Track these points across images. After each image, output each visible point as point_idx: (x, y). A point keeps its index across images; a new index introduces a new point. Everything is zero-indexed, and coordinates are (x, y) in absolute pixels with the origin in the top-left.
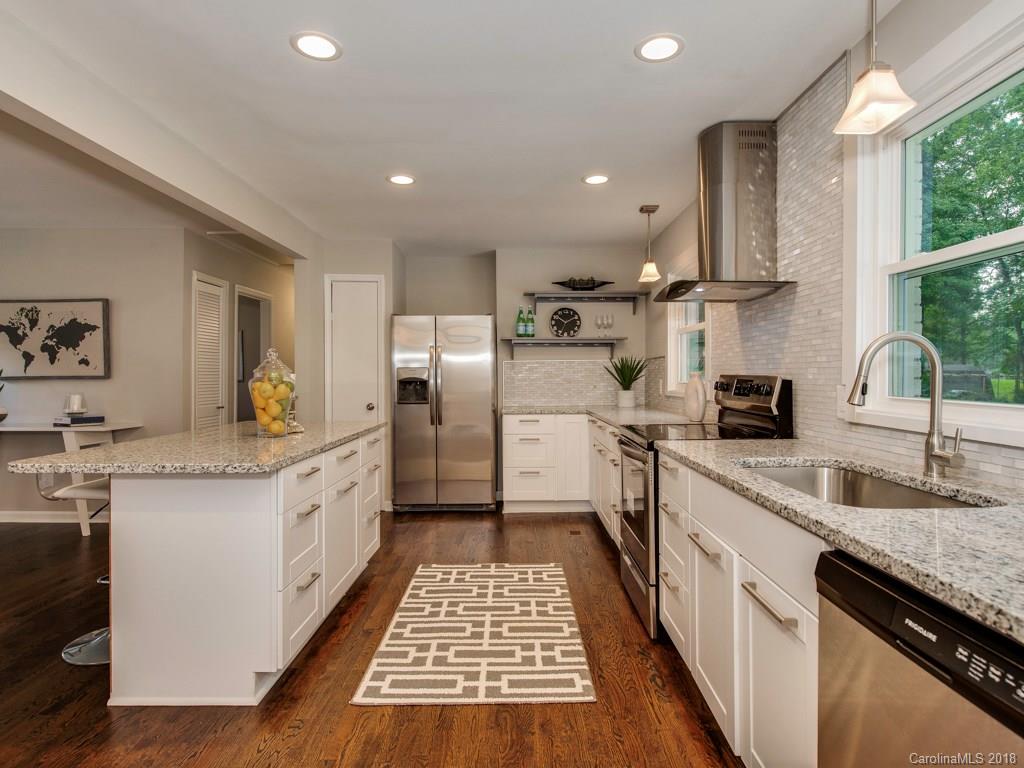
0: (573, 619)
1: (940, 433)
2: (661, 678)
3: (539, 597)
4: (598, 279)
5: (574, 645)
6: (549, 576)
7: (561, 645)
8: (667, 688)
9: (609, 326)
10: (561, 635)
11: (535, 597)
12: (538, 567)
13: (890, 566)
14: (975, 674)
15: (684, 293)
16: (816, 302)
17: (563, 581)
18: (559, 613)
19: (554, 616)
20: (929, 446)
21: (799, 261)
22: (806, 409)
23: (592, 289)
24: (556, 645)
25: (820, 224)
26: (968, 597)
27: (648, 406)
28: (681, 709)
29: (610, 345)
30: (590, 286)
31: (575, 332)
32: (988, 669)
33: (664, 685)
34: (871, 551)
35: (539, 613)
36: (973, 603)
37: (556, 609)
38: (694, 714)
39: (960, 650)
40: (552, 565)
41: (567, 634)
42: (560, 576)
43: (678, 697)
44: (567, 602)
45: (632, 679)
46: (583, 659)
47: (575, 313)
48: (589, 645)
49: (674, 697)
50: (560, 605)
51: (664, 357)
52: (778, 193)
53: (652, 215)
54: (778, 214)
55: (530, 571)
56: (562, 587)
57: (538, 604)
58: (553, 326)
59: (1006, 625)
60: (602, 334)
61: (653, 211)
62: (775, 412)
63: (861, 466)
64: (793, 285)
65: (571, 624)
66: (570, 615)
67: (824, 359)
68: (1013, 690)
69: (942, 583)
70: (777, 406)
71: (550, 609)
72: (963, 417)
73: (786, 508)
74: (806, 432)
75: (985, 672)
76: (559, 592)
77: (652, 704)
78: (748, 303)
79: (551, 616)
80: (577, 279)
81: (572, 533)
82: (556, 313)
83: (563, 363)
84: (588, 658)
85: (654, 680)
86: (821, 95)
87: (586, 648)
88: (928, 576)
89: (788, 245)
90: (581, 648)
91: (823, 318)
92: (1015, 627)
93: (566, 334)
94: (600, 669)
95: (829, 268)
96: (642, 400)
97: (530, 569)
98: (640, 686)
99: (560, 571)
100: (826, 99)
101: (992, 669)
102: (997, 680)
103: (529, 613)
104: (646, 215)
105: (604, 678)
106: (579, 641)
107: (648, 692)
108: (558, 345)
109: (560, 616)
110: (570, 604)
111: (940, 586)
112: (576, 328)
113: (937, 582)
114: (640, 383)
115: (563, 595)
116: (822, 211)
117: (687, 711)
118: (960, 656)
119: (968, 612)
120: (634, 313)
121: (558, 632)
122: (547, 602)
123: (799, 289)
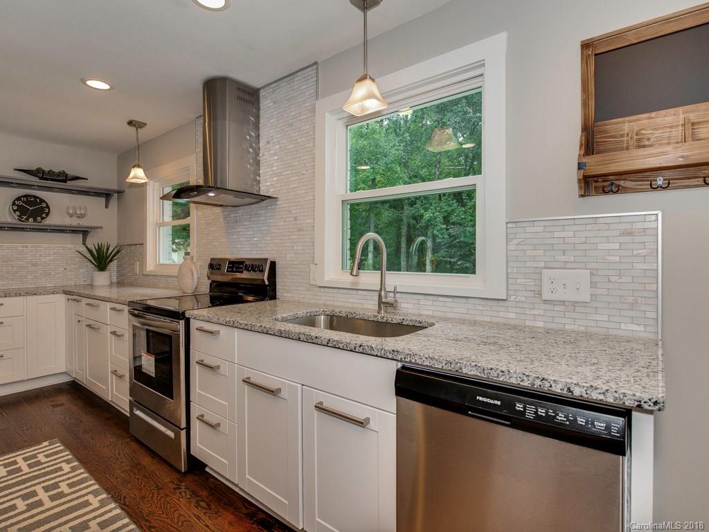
0: (96, 487)
1: (385, 289)
2: (203, 501)
3: (44, 482)
4: (71, 173)
5: (110, 511)
6: (47, 456)
7: (95, 518)
8: (213, 506)
9: (81, 216)
10: (90, 508)
11: (39, 483)
12: (29, 451)
13: (461, 369)
14: (530, 415)
15: (196, 196)
16: (293, 212)
17: (67, 455)
18: (77, 488)
19: (72, 493)
20: (380, 296)
21: (279, 185)
22: (285, 280)
23: (65, 181)
24: (89, 520)
25: (296, 163)
26: (521, 376)
27: (120, 284)
28: (231, 517)
29: (85, 232)
30: (64, 178)
31: (43, 218)
32: (537, 410)
33: (209, 505)
34: (444, 362)
35: (52, 498)
36: (525, 378)
37: (70, 486)
38: (241, 515)
39: (518, 405)
40: (46, 443)
41: (96, 505)
42: (61, 451)
43: (224, 509)
44: (82, 473)
45: (180, 515)
46: (127, 520)
47: (42, 201)
48: (125, 504)
49: (221, 510)
50: (75, 479)
51: (142, 244)
52: (261, 138)
53: (139, 129)
54: (261, 151)
55: (19, 459)
56: (68, 462)
57: (46, 489)
58: (15, 211)
59: (547, 385)
60: (74, 222)
61: (141, 127)
62: (267, 283)
63: (339, 313)
64: (274, 200)
65: (95, 493)
66: (91, 485)
67: (300, 248)
68: (555, 417)
69: (502, 371)
70: (268, 279)
71: (64, 487)
72: (401, 280)
73: (361, 346)
74: (285, 294)
75: (536, 413)
76: (67, 468)
77: (207, 526)
78: (233, 209)
79: (69, 494)
80: (47, 169)
81: (54, 406)
82: (19, 199)
83: (27, 247)
84: (130, 516)
85: (199, 505)
86: (296, 83)
87: (123, 509)
88: (491, 369)
89: (269, 173)
90: (118, 511)
91: (298, 222)
92: (553, 385)
93: (31, 220)
94: (147, 521)
95: (304, 191)
96: (115, 280)
97: (19, 458)
98: (190, 516)
99: (59, 446)
100: (301, 86)
101: (539, 410)
102: (544, 415)
103: (40, 503)
104: (134, 129)
105: (154, 527)
106: (113, 505)
107: (199, 518)
108: (22, 229)
109: (80, 490)
110: (86, 475)
111: (501, 374)
112: (44, 215)
113: (498, 371)
114: (113, 266)
115: (73, 469)
116: (298, 156)
117: (235, 516)
118: (518, 409)
119: (521, 383)
120: (107, 207)
121: (85, 507)
122: (57, 483)
123: (278, 203)
